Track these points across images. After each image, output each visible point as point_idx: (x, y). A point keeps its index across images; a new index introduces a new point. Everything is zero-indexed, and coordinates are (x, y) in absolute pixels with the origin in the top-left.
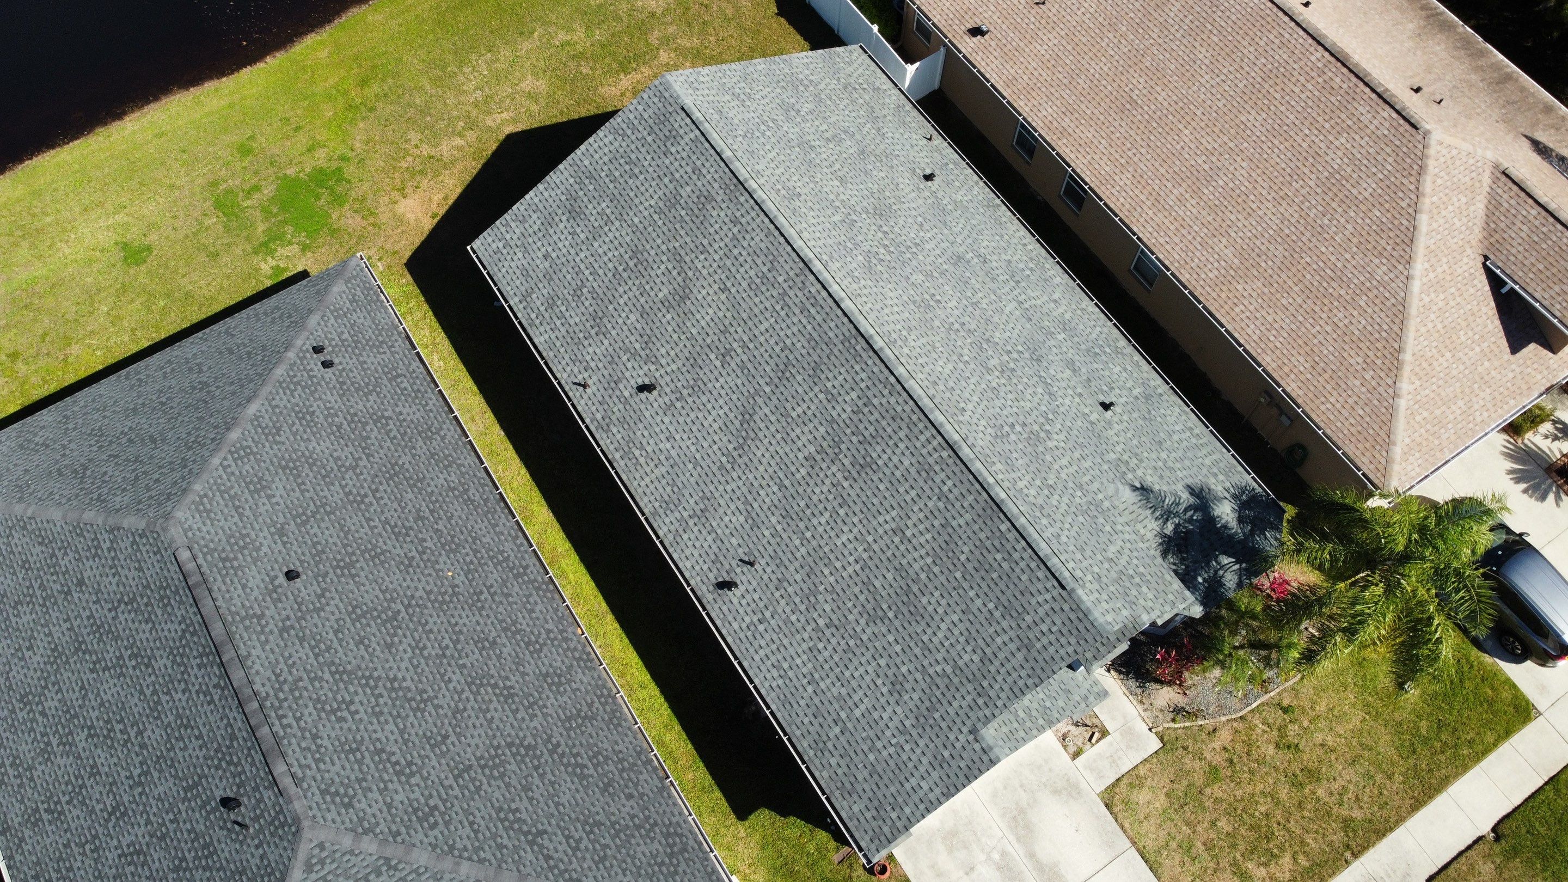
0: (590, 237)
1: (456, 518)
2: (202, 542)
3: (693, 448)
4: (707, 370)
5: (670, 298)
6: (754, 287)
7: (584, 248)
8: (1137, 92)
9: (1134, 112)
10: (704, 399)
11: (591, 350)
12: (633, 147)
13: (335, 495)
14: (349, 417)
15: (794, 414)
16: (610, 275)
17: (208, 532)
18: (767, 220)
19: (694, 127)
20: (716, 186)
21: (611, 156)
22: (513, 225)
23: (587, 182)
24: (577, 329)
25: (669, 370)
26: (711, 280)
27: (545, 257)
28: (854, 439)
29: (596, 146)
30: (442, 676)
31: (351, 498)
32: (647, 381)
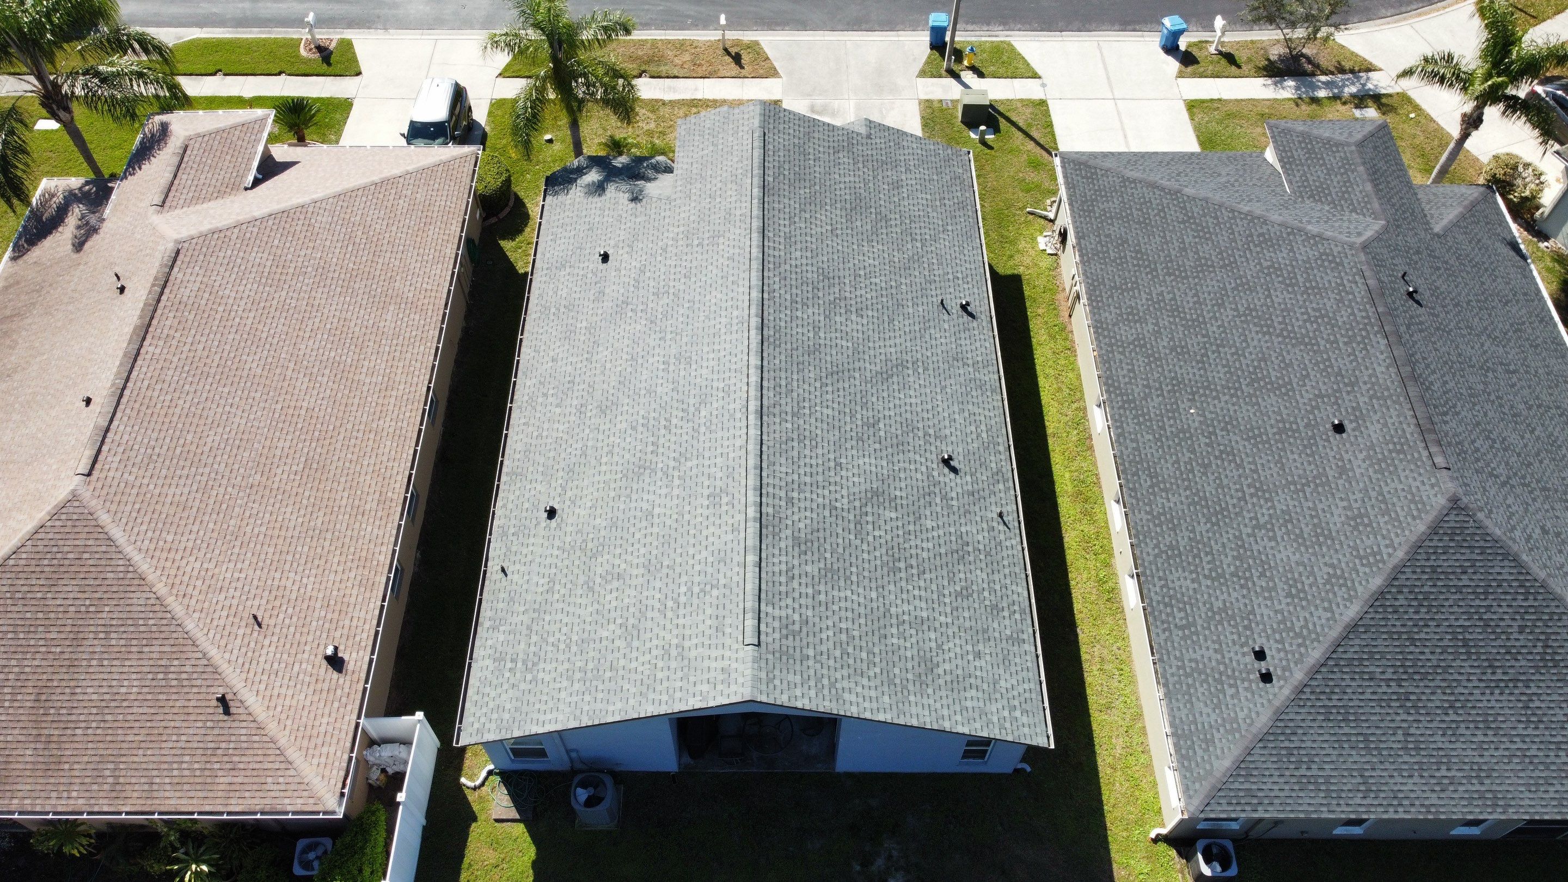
0: (925, 627)
1: (1171, 461)
2: (1422, 471)
3: (939, 397)
4: (893, 430)
5: (887, 504)
6: (814, 443)
7: (937, 625)
8: (294, 468)
9: (317, 457)
10: (909, 416)
11: (980, 538)
12: (831, 662)
13: (1283, 501)
14: (1250, 584)
15: (850, 344)
16: (927, 576)
17: (1415, 479)
18: (764, 474)
19: (762, 615)
20: (783, 545)
21: (859, 678)
22: (995, 719)
23: (897, 681)
24: (984, 566)
25: (923, 460)
26: (844, 481)
27: (978, 655)
28: (821, 294)
29: (867, 704)
30: (1224, 332)
31: (1267, 495)
32: (946, 470)
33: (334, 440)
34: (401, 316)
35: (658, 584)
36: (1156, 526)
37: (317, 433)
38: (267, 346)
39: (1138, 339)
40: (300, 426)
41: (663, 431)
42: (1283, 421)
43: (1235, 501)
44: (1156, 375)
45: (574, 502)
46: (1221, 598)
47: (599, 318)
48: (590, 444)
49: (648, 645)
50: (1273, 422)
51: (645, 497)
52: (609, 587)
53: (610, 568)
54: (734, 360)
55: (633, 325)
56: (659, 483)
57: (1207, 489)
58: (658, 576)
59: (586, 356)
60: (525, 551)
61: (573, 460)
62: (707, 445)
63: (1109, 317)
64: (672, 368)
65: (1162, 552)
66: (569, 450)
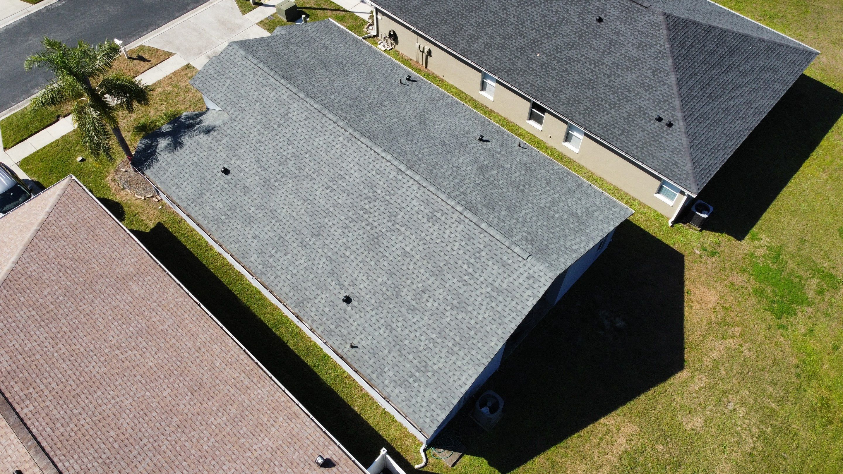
0: (556, 203)
2: (644, 13)
4: (452, 141)
5: (489, 170)
6: (439, 165)
7: (558, 199)
8: (187, 398)
9: (191, 383)
11: (525, 159)
12: (554, 240)
14: (629, 98)
15: (397, 119)
16: (532, 185)
17: (645, 17)
18: (443, 190)
20: (485, 211)
21: (568, 238)
23: (576, 229)
24: (539, 168)
25: (475, 145)
26: (467, 172)
27: (579, 199)
28: (362, 107)
31: (600, 63)
32: (486, 143)
33: (188, 368)
34: (140, 283)
35: (449, 276)
36: (571, 107)
37: (176, 372)
38: (91, 353)
39: (485, 45)
40: (162, 376)
41: (366, 216)
42: (576, 33)
43: (591, 74)
44: (509, 53)
45: (354, 285)
46: (624, 112)
47: (259, 199)
48: (329, 254)
49: (477, 303)
50: (573, 36)
51: (394, 249)
52: (424, 300)
53: (414, 293)
54: (366, 158)
55: (285, 187)
56: (393, 238)
57: (575, 78)
58: (445, 273)
59: (273, 221)
60: (353, 328)
61: (328, 268)
62: (399, 201)
63: (464, 46)
64: (335, 187)
65: (584, 114)
66: (320, 267)
